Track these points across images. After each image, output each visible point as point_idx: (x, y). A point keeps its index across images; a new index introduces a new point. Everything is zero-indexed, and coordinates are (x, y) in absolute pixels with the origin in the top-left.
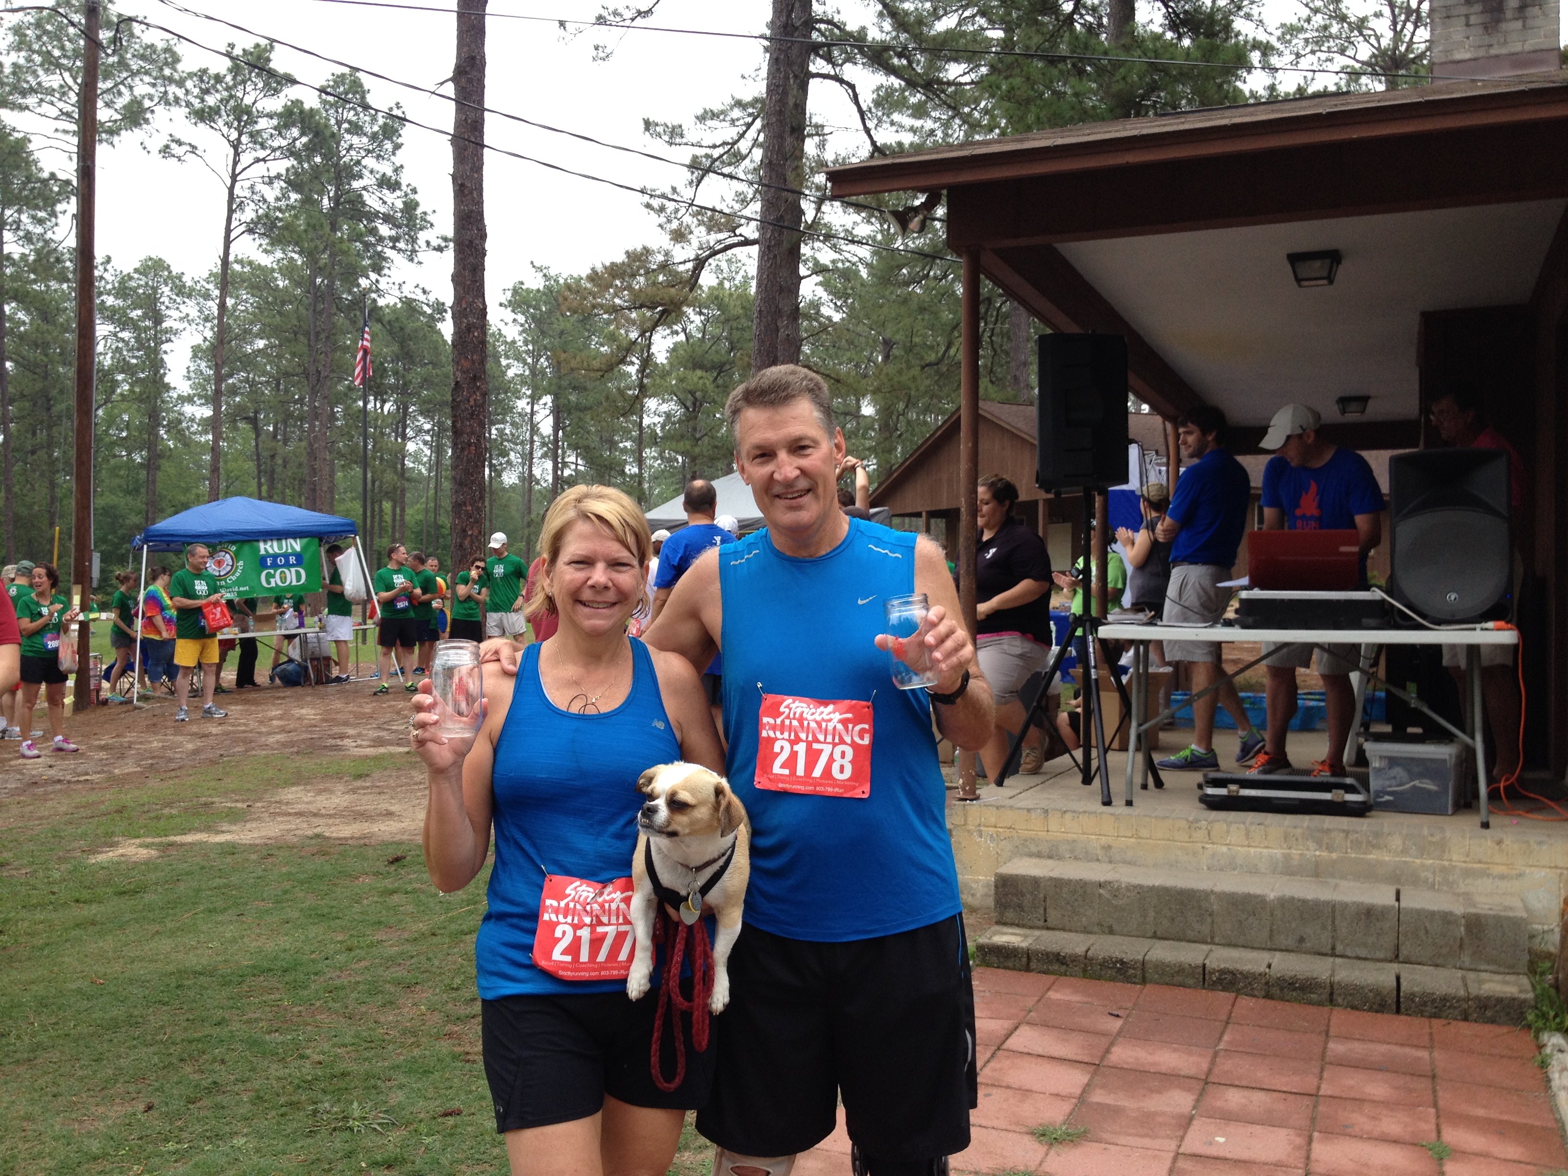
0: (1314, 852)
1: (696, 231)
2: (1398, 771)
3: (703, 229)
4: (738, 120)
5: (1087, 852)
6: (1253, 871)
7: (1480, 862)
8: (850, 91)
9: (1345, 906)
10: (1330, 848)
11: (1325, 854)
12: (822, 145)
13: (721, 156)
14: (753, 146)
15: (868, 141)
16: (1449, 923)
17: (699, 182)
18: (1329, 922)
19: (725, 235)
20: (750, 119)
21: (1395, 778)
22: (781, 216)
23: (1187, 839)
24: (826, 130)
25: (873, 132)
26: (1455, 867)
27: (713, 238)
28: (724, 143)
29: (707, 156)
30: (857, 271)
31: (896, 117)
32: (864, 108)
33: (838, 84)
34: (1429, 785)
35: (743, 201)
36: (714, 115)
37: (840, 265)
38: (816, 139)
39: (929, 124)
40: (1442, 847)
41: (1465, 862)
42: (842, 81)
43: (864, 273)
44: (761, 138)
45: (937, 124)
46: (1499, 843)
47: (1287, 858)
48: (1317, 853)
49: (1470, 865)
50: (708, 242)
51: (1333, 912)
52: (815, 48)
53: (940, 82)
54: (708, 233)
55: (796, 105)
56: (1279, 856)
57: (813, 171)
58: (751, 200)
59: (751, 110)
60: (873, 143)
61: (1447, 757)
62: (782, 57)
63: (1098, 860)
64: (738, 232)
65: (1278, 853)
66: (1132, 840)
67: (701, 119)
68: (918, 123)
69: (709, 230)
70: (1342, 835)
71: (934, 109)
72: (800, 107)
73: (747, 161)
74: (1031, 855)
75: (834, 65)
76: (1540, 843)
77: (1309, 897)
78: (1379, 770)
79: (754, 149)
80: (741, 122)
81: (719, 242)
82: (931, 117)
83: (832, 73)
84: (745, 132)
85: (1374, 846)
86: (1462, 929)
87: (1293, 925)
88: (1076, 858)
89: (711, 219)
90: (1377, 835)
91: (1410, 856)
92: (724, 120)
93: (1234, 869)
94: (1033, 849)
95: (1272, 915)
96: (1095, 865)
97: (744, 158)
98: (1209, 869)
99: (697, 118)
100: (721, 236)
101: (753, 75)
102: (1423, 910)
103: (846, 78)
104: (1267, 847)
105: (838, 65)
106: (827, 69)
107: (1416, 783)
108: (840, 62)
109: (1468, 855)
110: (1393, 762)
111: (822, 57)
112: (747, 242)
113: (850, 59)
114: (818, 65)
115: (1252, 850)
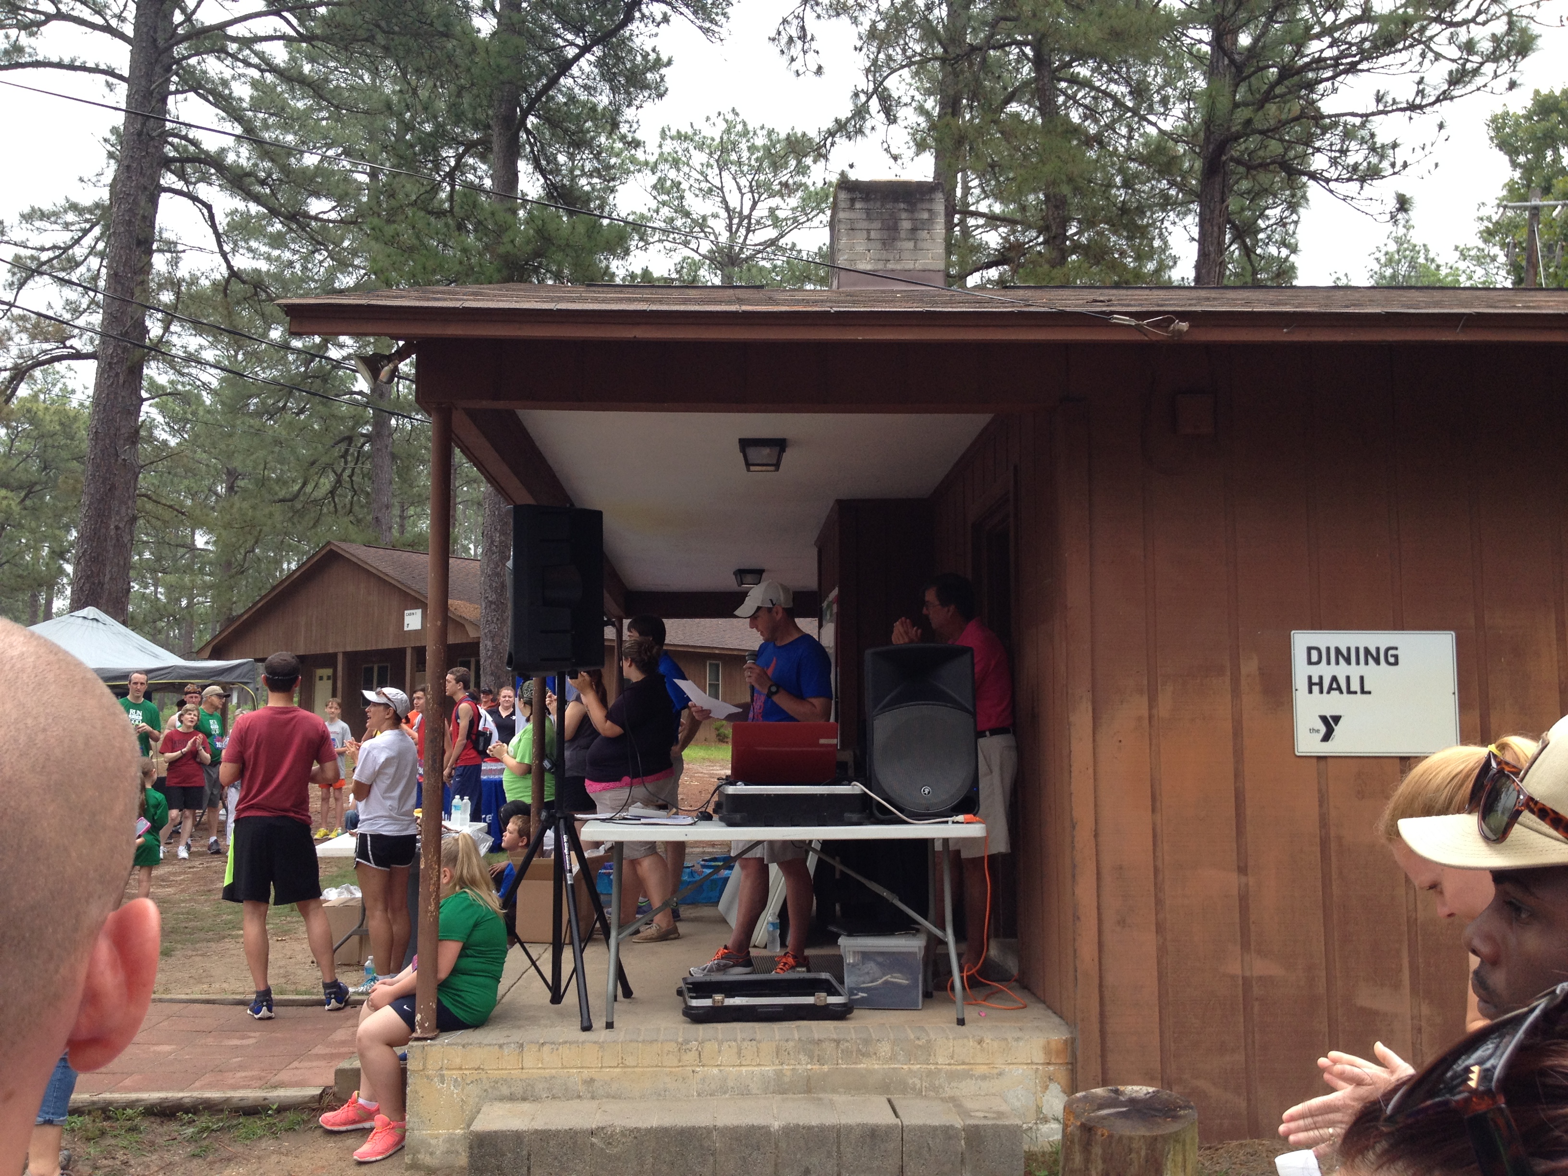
0: (806, 1066)
1: (17, 339)
2: (871, 966)
3: (24, 336)
4: (72, 224)
5: (566, 1089)
6: (745, 1092)
7: (963, 1063)
8: (205, 211)
9: (849, 1129)
10: (821, 1061)
11: (816, 1067)
12: (175, 263)
13: (50, 260)
14: (90, 254)
15: (224, 265)
16: (950, 1138)
17: (21, 285)
18: (835, 1149)
19: (53, 345)
20: (88, 226)
21: (868, 973)
22: (126, 332)
23: (676, 1063)
24: (180, 248)
25: (230, 256)
26: (940, 1070)
27: (37, 347)
28: (54, 247)
29: (33, 258)
30: (198, 397)
31: (254, 244)
32: (221, 231)
33: (190, 202)
34: (900, 980)
35: (75, 310)
36: (43, 216)
37: (180, 387)
38: (168, 255)
39: (287, 255)
40: (928, 1049)
41: (949, 1064)
42: (195, 199)
43: (207, 399)
44: (101, 246)
45: (296, 257)
46: (980, 1042)
47: (779, 1074)
48: (809, 1067)
49: (954, 1067)
50: (31, 351)
51: (838, 1136)
52: (166, 163)
53: (306, 215)
54: (31, 342)
55: (144, 218)
56: (771, 1074)
57: (161, 287)
58: (85, 311)
59: (88, 216)
60: (230, 267)
61: (917, 950)
62: (135, 165)
63: (579, 1097)
64: (68, 343)
65: (769, 1069)
66: (618, 1070)
67: (28, 218)
68: (276, 253)
69: (33, 338)
70: (833, 1045)
71: (293, 241)
72: (149, 220)
73: (82, 269)
74: (502, 1099)
75: (187, 183)
76: (1018, 1039)
77: (813, 1124)
78: (853, 965)
79: (91, 258)
80: (77, 227)
81: (45, 352)
82: (289, 249)
83: (185, 189)
84: (80, 238)
85: (863, 1055)
86: (963, 1142)
87: (799, 1156)
88: (554, 1097)
89: (36, 326)
90: (867, 1042)
91: (899, 1062)
92: (55, 223)
93: (725, 1093)
94: (505, 1091)
95: (777, 1147)
96: (575, 1104)
97: (78, 264)
98: (699, 1095)
99: (23, 216)
100: (46, 346)
101: (94, 179)
102: (925, 1126)
103: (201, 196)
104: (759, 1065)
105: (191, 183)
106: (180, 185)
107: (888, 977)
108: (193, 180)
109: (952, 1057)
110: (866, 956)
111: (173, 172)
112: (78, 356)
113: (205, 179)
114: (169, 179)
115: (744, 1069)
